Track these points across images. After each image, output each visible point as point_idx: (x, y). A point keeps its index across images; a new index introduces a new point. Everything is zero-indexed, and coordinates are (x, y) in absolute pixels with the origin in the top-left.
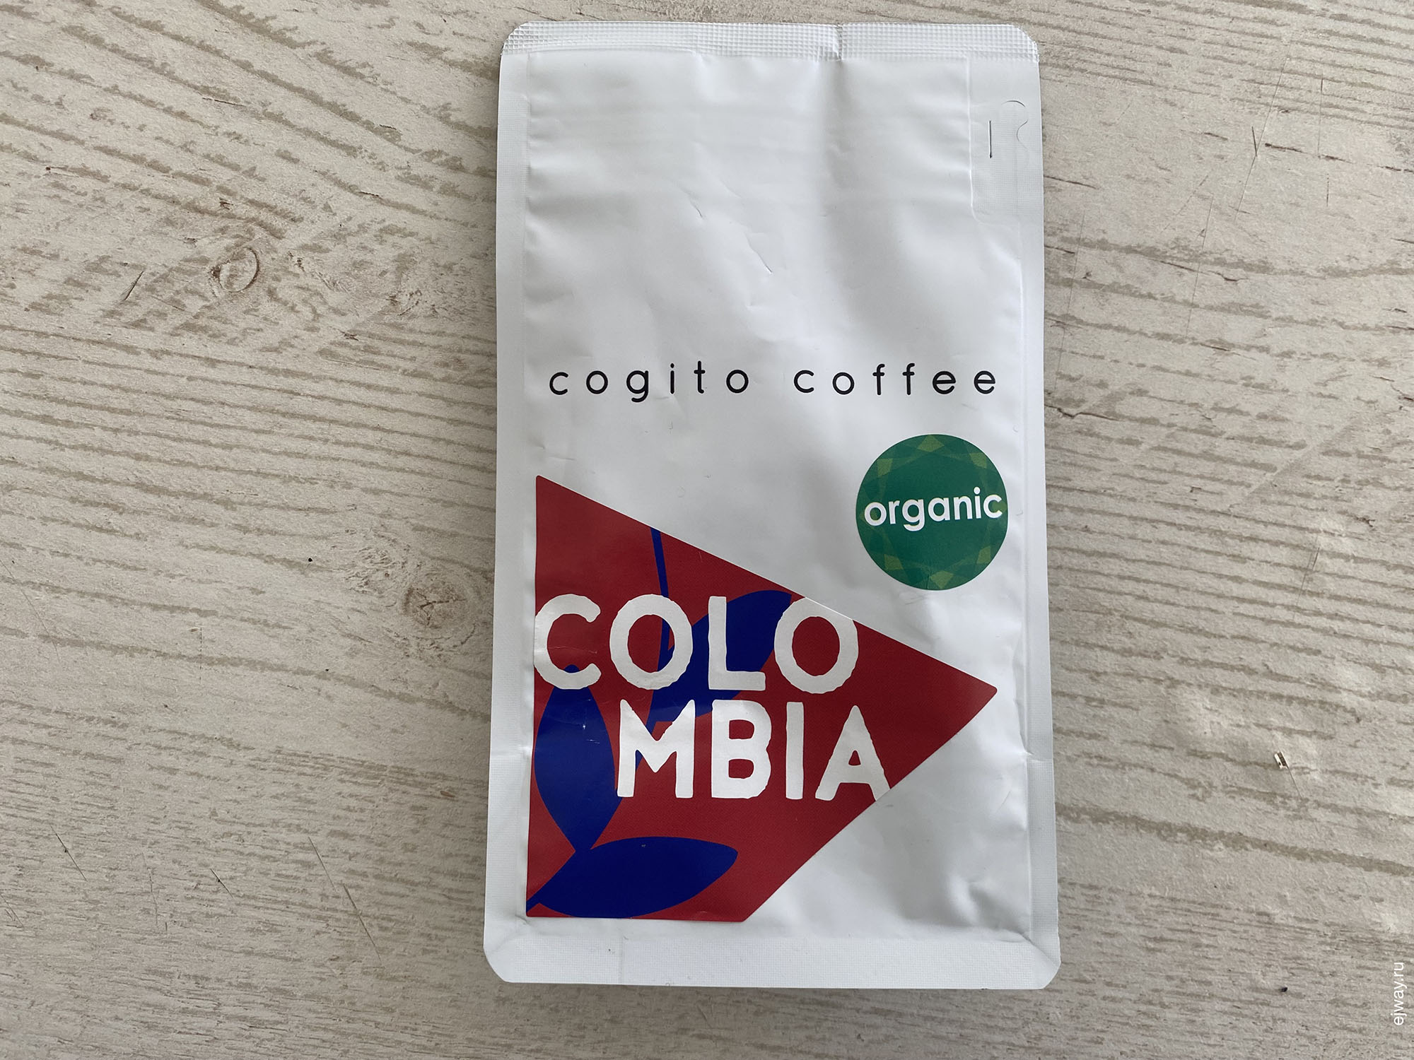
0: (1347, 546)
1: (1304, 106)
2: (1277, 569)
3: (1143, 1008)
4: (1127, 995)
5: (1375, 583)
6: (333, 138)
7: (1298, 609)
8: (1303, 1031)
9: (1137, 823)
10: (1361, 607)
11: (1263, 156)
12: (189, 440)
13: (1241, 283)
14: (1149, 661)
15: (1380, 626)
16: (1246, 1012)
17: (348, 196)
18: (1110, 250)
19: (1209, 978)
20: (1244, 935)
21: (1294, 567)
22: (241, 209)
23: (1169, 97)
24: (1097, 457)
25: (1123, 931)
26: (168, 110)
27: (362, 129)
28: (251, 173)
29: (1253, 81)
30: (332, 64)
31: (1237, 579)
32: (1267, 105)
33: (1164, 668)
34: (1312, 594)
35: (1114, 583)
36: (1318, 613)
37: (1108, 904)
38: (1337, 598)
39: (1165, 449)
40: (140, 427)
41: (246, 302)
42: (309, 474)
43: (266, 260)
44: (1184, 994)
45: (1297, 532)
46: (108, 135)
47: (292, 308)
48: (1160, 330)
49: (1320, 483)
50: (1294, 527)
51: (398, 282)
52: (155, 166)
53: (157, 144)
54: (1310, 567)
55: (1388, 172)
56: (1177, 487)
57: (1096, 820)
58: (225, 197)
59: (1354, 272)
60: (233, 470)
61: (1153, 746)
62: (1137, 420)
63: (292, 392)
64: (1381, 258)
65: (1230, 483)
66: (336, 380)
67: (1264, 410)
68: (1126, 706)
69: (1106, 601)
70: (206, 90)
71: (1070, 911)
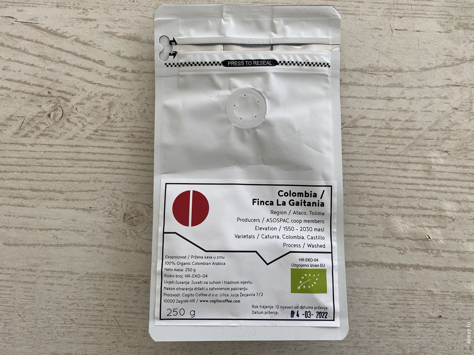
0: (442, 161)
1: (407, 15)
2: (418, 172)
3: (392, 328)
4: (386, 325)
5: (453, 173)
6: (83, 66)
7: (428, 185)
8: (449, 330)
9: (382, 265)
10: (449, 182)
11: (395, 33)
12: (46, 172)
13: (393, 77)
14: (378, 209)
15: (456, 187)
16: (429, 326)
17: (90, 85)
18: (347, 71)
19: (414, 315)
20: (424, 299)
21: (424, 171)
22: (55, 94)
23: (360, 18)
24: (352, 141)
25: (381, 303)
26: (28, 64)
27: (92, 62)
28: (57, 81)
29: (388, 9)
30: (80, 42)
31: (405, 177)
32: (394, 16)
33: (384, 210)
34: (432, 179)
35: (363, 183)
36: (435, 185)
37: (375, 294)
38: (440, 179)
39: (375, 136)
40: (29, 170)
41: (60, 124)
42: (87, 179)
43: (65, 110)
44: (406, 322)
45: (423, 158)
46: (9, 75)
47: (76, 125)
48: (367, 96)
49: (429, 141)
50: (422, 157)
51: (110, 111)
52: (25, 83)
53: (25, 75)
54: (430, 170)
55: (438, 33)
56: (380, 148)
57: (367, 266)
58: (49, 90)
59: (431, 68)
60: (62, 181)
61: (384, 238)
62: (364, 127)
63: (78, 152)
64: (440, 63)
65: (399, 144)
66: (93, 146)
67: (407, 118)
68: (372, 225)
69: (361, 190)
70: (39, 56)
71: (363, 298)
